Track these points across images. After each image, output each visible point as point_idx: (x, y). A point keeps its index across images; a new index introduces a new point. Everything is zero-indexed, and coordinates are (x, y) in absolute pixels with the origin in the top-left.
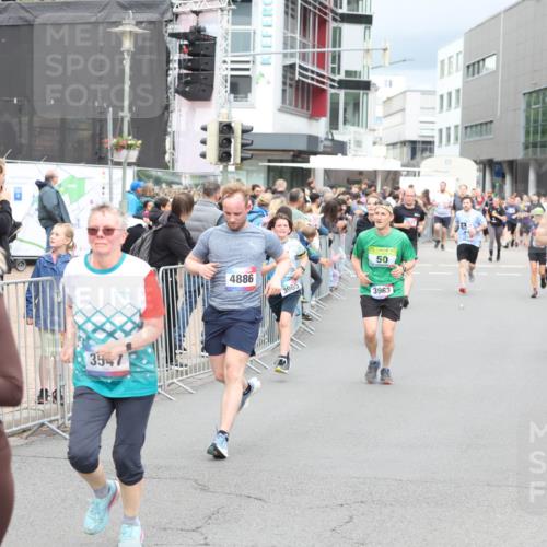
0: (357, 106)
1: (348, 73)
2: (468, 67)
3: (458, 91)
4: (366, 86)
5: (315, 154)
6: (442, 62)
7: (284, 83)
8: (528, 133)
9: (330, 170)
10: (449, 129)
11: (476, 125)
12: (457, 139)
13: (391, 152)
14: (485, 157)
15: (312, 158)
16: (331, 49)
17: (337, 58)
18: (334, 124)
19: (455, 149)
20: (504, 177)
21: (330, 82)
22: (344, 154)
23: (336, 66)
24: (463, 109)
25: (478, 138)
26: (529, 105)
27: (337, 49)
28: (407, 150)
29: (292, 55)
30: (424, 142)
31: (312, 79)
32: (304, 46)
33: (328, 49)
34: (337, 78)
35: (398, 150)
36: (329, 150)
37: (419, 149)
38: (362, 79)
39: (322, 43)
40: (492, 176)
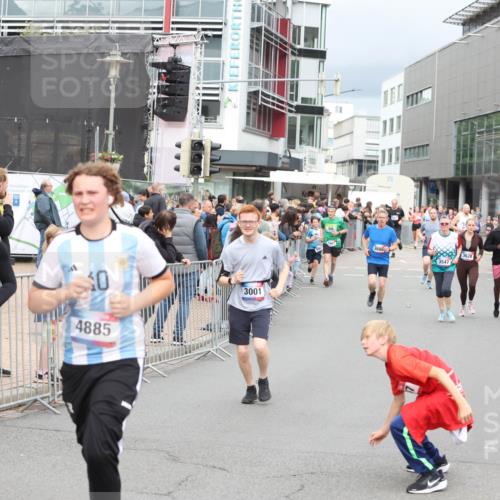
0: (311, 128)
1: (304, 100)
2: (408, 97)
3: (399, 117)
4: (320, 111)
5: (275, 169)
6: (386, 92)
7: (248, 108)
8: (458, 155)
9: (287, 184)
10: (390, 150)
11: (415, 148)
12: (397, 159)
13: (340, 169)
14: (421, 175)
15: (272, 173)
16: (290, 79)
17: (295, 87)
18: (291, 144)
19: (396, 168)
20: (437, 193)
21: (288, 108)
22: (300, 170)
23: (294, 93)
24: (403, 134)
25: (415, 159)
26: (459, 132)
27: (295, 79)
28: (354, 167)
29: (256, 84)
30: (369, 161)
31: (273, 104)
32: (266, 76)
33: (288, 79)
34: (295, 104)
35: (346, 168)
36: (287, 166)
37: (365, 167)
38: (316, 105)
39: (282, 74)
40: (427, 192)
